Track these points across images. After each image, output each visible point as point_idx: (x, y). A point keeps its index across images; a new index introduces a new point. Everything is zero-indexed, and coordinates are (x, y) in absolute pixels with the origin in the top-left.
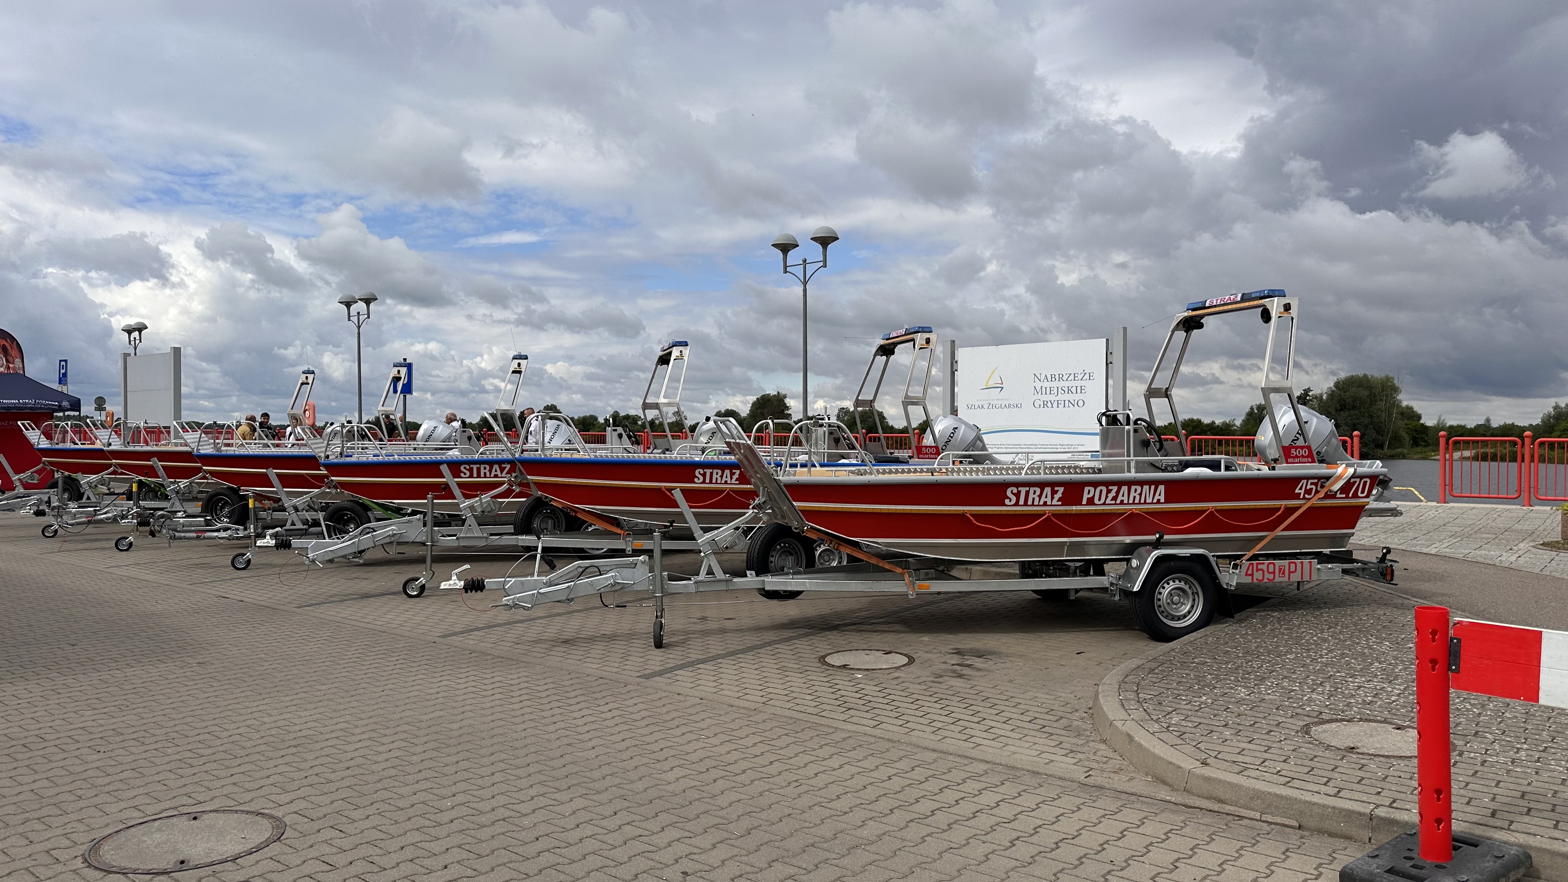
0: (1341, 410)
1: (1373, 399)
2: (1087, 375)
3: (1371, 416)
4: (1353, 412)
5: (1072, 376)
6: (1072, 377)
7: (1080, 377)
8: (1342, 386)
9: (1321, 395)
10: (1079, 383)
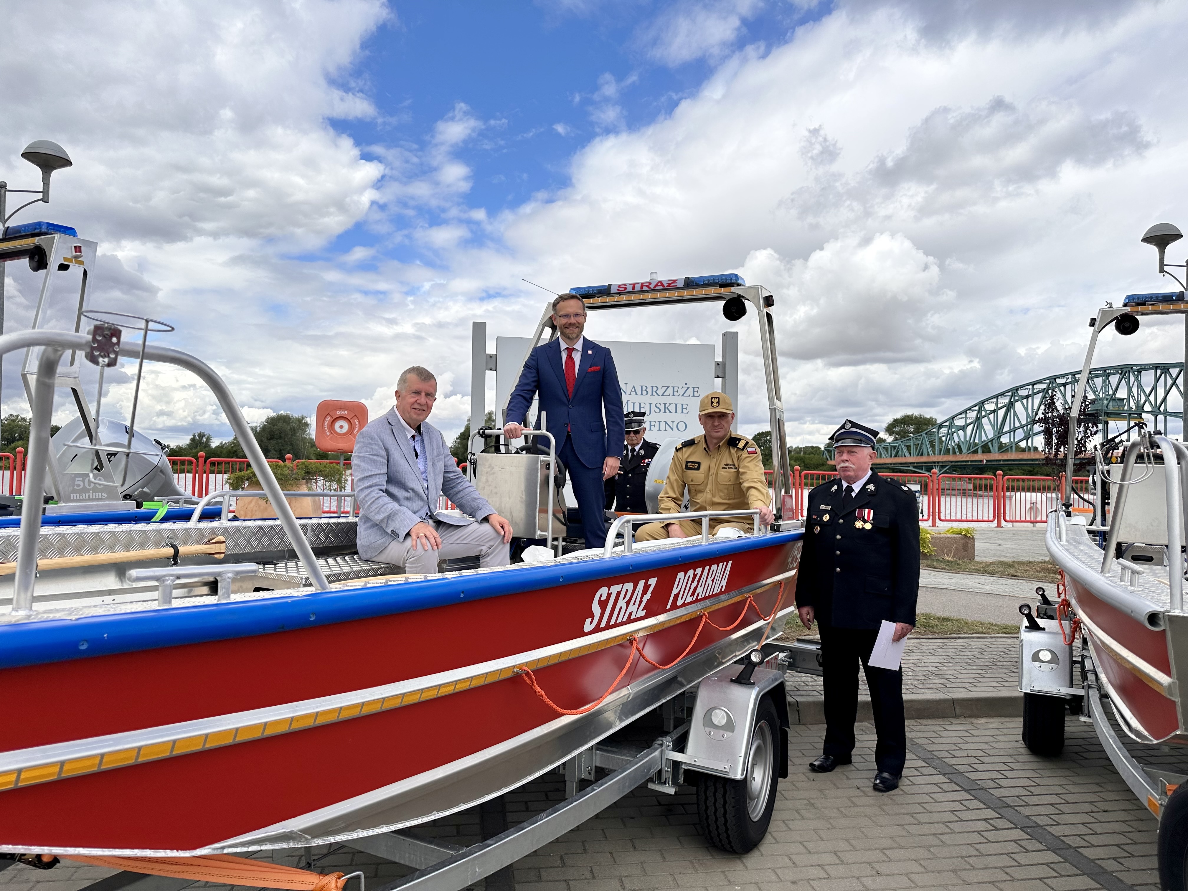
0: (271, 439)
1: (294, 431)
2: (691, 390)
3: (292, 445)
4: (279, 441)
5: (670, 389)
6: (670, 391)
7: (681, 392)
8: (272, 422)
9: (256, 427)
10: (680, 400)
